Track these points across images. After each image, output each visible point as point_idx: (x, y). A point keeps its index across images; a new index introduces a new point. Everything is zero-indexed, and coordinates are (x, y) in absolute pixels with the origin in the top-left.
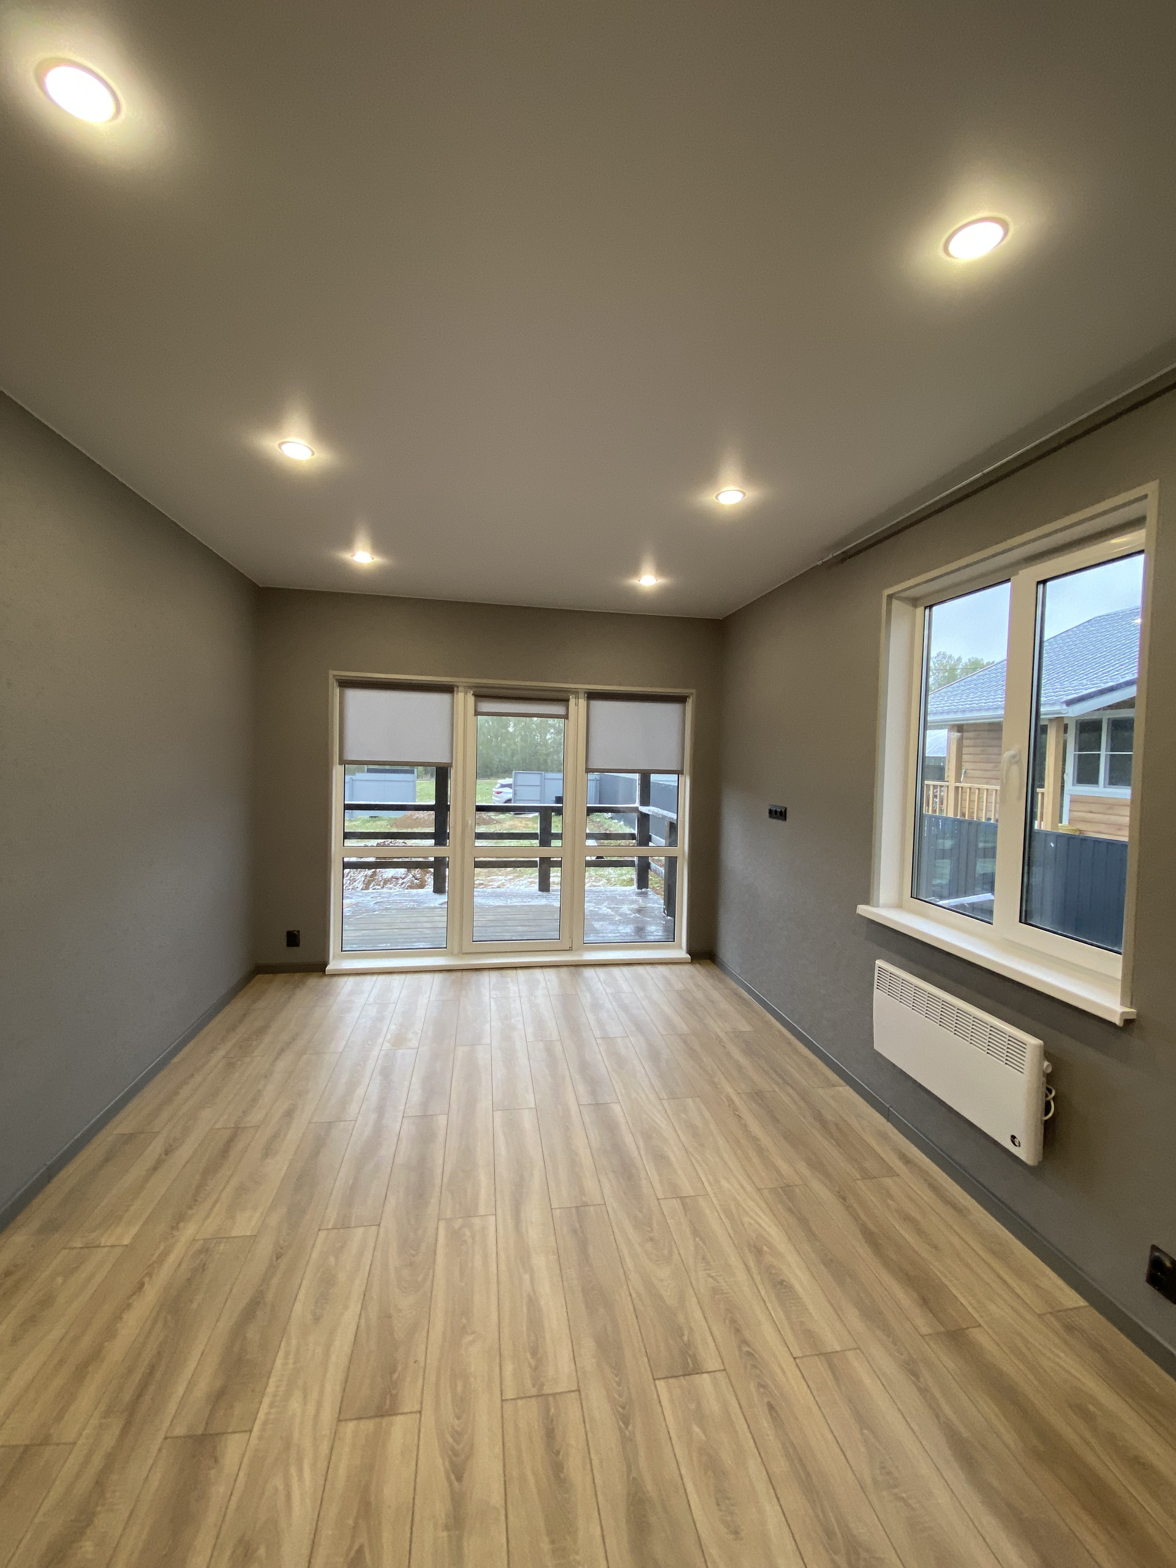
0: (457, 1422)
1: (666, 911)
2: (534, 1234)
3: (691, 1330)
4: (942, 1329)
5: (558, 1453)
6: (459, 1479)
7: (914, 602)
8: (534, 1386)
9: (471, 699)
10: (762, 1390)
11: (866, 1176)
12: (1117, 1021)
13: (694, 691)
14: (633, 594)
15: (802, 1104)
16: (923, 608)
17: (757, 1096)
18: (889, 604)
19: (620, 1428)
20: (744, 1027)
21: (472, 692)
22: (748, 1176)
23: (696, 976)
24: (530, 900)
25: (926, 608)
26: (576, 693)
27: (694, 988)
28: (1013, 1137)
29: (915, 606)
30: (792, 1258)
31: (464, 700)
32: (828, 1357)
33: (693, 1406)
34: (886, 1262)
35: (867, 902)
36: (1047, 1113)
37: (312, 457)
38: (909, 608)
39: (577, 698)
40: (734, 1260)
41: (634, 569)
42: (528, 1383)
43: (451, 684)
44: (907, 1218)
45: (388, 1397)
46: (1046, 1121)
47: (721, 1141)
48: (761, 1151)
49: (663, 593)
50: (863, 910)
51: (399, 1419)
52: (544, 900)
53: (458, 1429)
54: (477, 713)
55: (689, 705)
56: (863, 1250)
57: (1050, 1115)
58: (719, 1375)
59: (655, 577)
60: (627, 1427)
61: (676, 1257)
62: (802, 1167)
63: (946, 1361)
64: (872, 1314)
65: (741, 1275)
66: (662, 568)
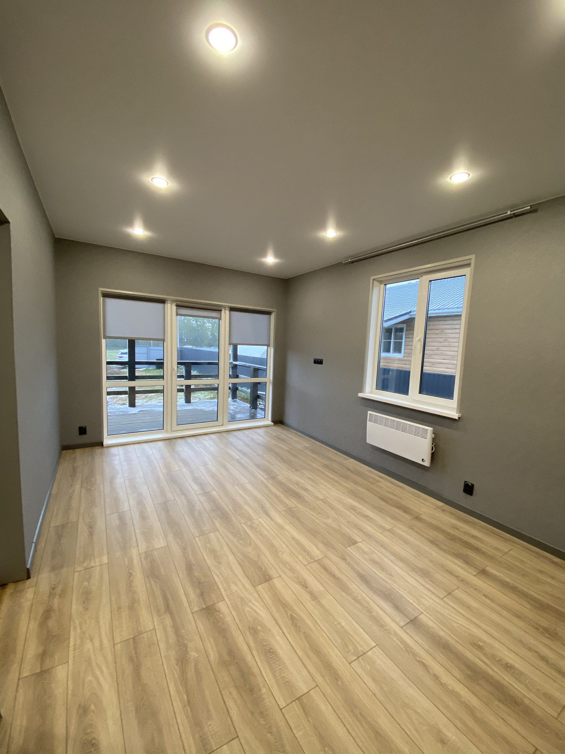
0: (294, 575)
1: (251, 407)
2: (280, 520)
3: (348, 534)
4: (413, 517)
5: (331, 573)
6: (306, 587)
7: (381, 282)
8: (311, 559)
9: (174, 308)
10: (377, 542)
11: (372, 483)
12: (457, 418)
13: (275, 310)
14: (263, 265)
15: (340, 466)
16: (384, 285)
17: (326, 466)
18: (373, 282)
19: (345, 562)
20: (307, 445)
21: (175, 304)
22: (337, 489)
23: (278, 430)
24: (184, 407)
25: (385, 285)
26: (225, 307)
27: (281, 434)
28: (423, 459)
29: (381, 284)
30: (365, 509)
31: (170, 308)
32: (389, 530)
33: (361, 551)
34: (391, 505)
35: (361, 392)
36: (432, 451)
37: (168, 186)
38: (379, 284)
39: (225, 310)
40: (349, 513)
41: (264, 254)
42: (309, 559)
43: (164, 299)
44: (390, 492)
45: (266, 576)
46: (432, 453)
47: (322, 481)
48: (336, 482)
49: (277, 266)
50: (360, 395)
51: (274, 580)
52: (191, 407)
53: (297, 576)
54: (177, 314)
55: (273, 316)
56: (383, 503)
57: (433, 451)
58: (363, 542)
59: (274, 258)
60: (346, 561)
61: (330, 516)
62: (352, 484)
63: (418, 524)
64: (394, 518)
65: (353, 516)
66: (277, 254)
